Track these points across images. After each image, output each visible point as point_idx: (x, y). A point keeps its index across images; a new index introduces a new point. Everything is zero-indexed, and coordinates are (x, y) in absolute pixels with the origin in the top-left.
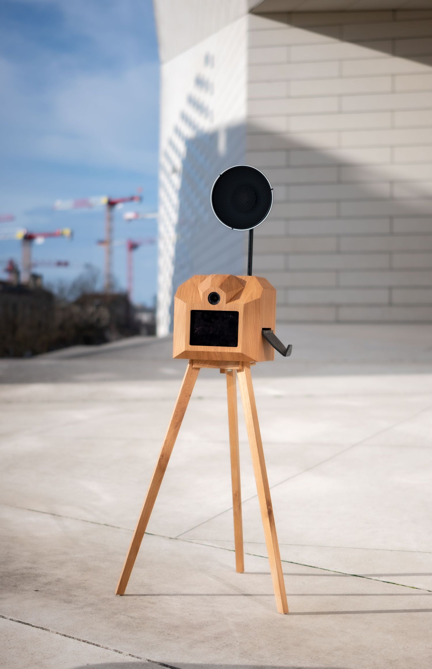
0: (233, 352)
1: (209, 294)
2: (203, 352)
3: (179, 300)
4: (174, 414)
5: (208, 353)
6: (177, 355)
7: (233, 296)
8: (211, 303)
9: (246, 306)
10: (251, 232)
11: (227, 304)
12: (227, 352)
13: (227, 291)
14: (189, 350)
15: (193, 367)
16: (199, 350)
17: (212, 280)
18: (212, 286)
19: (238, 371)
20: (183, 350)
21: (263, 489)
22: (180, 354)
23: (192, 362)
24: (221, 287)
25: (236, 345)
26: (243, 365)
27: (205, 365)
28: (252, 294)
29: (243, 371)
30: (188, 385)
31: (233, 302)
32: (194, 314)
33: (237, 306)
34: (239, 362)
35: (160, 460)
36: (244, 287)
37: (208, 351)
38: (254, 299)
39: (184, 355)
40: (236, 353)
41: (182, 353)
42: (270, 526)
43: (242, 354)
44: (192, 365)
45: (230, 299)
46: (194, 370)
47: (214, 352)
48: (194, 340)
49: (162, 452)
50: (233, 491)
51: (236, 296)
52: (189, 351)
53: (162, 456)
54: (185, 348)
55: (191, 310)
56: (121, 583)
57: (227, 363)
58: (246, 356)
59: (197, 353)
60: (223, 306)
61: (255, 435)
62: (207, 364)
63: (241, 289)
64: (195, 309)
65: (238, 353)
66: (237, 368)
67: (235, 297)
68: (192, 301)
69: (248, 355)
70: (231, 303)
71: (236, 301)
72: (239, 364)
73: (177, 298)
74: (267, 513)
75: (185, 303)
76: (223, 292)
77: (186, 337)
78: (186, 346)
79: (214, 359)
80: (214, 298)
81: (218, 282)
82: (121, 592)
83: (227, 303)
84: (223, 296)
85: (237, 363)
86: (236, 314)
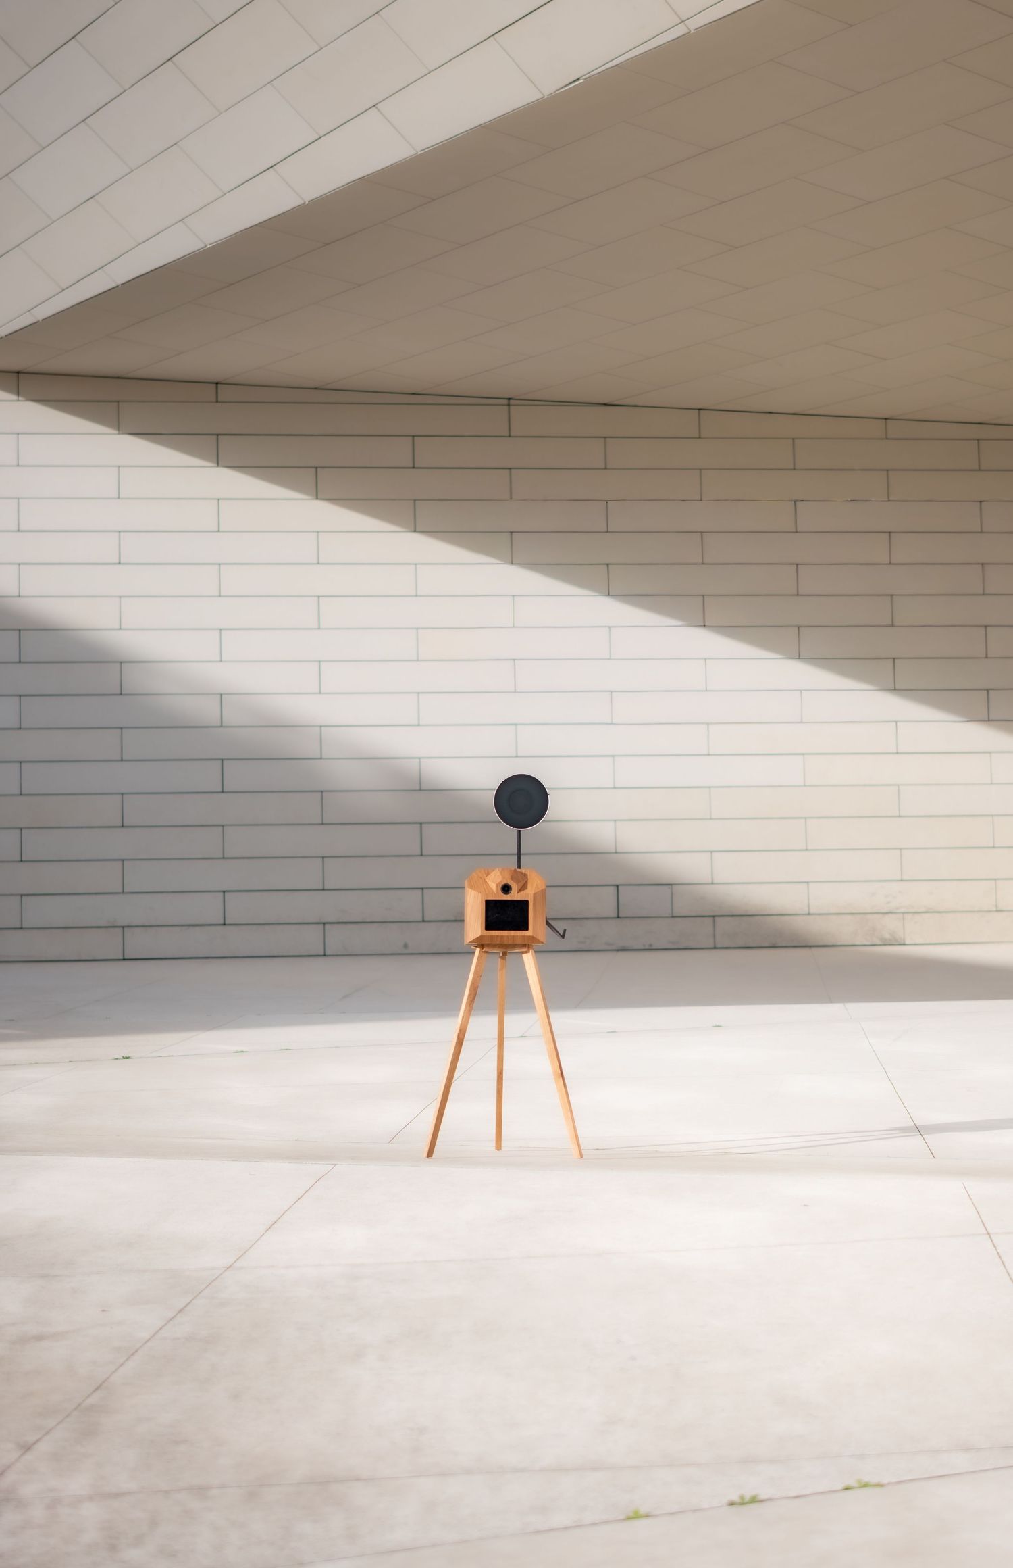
0: (524, 935)
1: (501, 885)
2: (498, 936)
3: (473, 891)
4: (469, 993)
5: (502, 937)
6: (472, 939)
7: (521, 887)
8: (504, 893)
9: (535, 895)
10: (519, 832)
11: (519, 893)
12: (516, 936)
13: (518, 882)
14: (484, 934)
15: (484, 950)
16: (490, 935)
17: (501, 873)
18: (504, 878)
19: (523, 953)
20: (479, 934)
23: (484, 946)
24: (512, 879)
25: (527, 929)
26: (529, 947)
27: (495, 949)
28: (536, 886)
29: (529, 953)
30: (479, 967)
32: (489, 904)
33: (527, 895)
35: (459, 1034)
36: (528, 880)
37: (501, 935)
38: (539, 890)
40: (527, 936)
41: (478, 939)
43: (533, 937)
45: (519, 890)
46: (485, 954)
47: (508, 936)
48: (489, 925)
49: (460, 1027)
51: (523, 887)
52: (483, 937)
53: (460, 1030)
55: (484, 899)
56: (430, 1145)
57: (514, 945)
58: (535, 938)
59: (492, 937)
60: (514, 895)
63: (525, 880)
64: (488, 899)
65: (530, 936)
66: (525, 950)
68: (485, 892)
69: (538, 938)
70: (522, 893)
71: (525, 891)
72: (526, 946)
73: (470, 890)
75: (480, 894)
76: (513, 884)
77: (481, 924)
78: (480, 931)
79: (506, 942)
80: (506, 889)
81: (508, 875)
82: (430, 1154)
84: (515, 887)
85: (524, 945)
86: (526, 902)
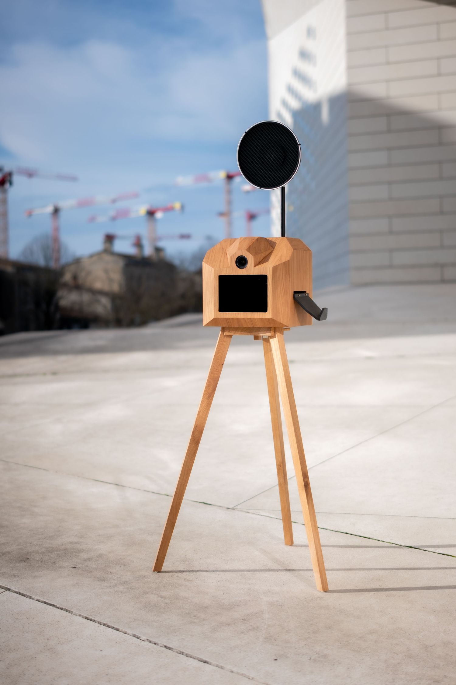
0: (263, 318)
1: (237, 257)
2: (233, 319)
4: (207, 384)
5: (238, 319)
6: (207, 323)
7: (261, 259)
8: (239, 267)
9: (275, 269)
10: (283, 190)
12: (257, 318)
13: (255, 254)
14: (219, 317)
15: (225, 334)
16: (228, 317)
17: (240, 243)
18: (239, 249)
19: (271, 337)
20: (212, 317)
21: (299, 461)
22: (210, 321)
23: (223, 329)
24: (249, 250)
25: (265, 310)
26: (275, 331)
27: (236, 332)
28: (281, 256)
29: (276, 337)
30: (220, 354)
31: (261, 265)
32: (222, 279)
33: (266, 269)
34: (271, 328)
35: (193, 431)
36: (274, 249)
37: (237, 317)
38: (283, 261)
39: (214, 322)
40: (266, 319)
41: (212, 320)
42: (307, 499)
43: (272, 319)
44: (224, 333)
45: (258, 262)
46: (225, 338)
47: (244, 319)
48: (223, 308)
49: (195, 424)
50: (277, 462)
52: (218, 319)
53: (196, 428)
54: (215, 316)
55: (218, 275)
56: (157, 560)
57: (259, 329)
58: (276, 321)
59: (227, 319)
60: (251, 270)
61: (289, 404)
62: (238, 331)
63: (270, 251)
64: (222, 275)
65: (269, 319)
66: (269, 334)
67: (264, 260)
68: (220, 265)
69: (278, 320)
71: (264, 264)
72: (271, 330)
74: (303, 486)
75: (212, 268)
76: (251, 255)
77: (215, 304)
78: (215, 313)
79: (245, 326)
80: (241, 262)
81: (246, 245)
82: (158, 568)
83: (255, 267)
84: (251, 260)
85: (269, 329)
86: (264, 278)
